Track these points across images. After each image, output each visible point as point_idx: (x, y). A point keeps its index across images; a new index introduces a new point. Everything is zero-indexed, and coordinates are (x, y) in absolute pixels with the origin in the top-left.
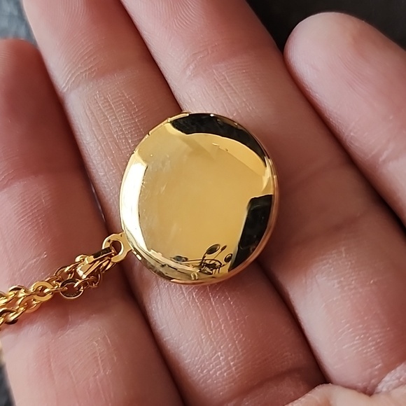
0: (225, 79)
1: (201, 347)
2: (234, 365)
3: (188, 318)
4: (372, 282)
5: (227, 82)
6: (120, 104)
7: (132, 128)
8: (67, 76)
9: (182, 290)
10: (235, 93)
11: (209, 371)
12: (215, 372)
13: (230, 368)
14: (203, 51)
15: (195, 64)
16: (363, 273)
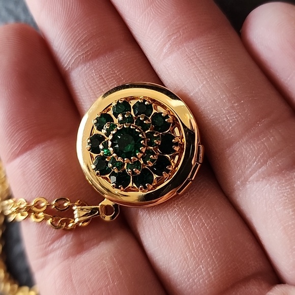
0: (195, 54)
1: (186, 263)
2: (213, 274)
3: (175, 241)
5: (197, 57)
8: (68, 58)
9: (169, 220)
10: (204, 65)
11: (193, 280)
12: (199, 280)
13: (210, 276)
14: (176, 33)
15: (171, 44)
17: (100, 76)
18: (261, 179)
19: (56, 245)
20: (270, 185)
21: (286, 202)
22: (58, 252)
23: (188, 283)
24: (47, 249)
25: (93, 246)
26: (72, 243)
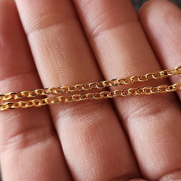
4: (162, 140)
5: (111, 41)
6: (55, 43)
7: (60, 56)
8: (30, 24)
10: (114, 47)
11: (87, 176)
12: (90, 176)
14: (101, 24)
15: (97, 30)
16: (159, 136)
17: (48, 39)
18: (135, 118)
19: (12, 139)
20: (139, 122)
22: (13, 144)
23: (84, 177)
24: (7, 141)
25: (33, 144)
26: (21, 140)
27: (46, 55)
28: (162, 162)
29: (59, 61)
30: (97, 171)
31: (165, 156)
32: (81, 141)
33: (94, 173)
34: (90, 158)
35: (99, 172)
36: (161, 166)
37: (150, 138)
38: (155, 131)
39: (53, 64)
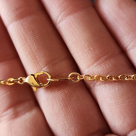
0: (73, 22)
1: (65, 126)
2: (78, 132)
4: (127, 101)
5: (74, 24)
6: (30, 30)
7: (35, 40)
8: (8, 18)
9: (57, 104)
10: (77, 28)
14: (64, 11)
15: (61, 16)
16: (124, 98)
17: (24, 28)
18: (101, 85)
19: (5, 113)
20: (105, 88)
21: (112, 97)
22: (6, 117)
24: (2, 115)
25: (23, 114)
26: (13, 113)
27: (24, 40)
28: (129, 119)
29: (35, 44)
30: (76, 129)
31: (130, 114)
32: (60, 107)
33: (73, 131)
34: (69, 120)
35: (77, 130)
36: (128, 123)
37: (116, 100)
38: (120, 95)
39: (30, 47)
